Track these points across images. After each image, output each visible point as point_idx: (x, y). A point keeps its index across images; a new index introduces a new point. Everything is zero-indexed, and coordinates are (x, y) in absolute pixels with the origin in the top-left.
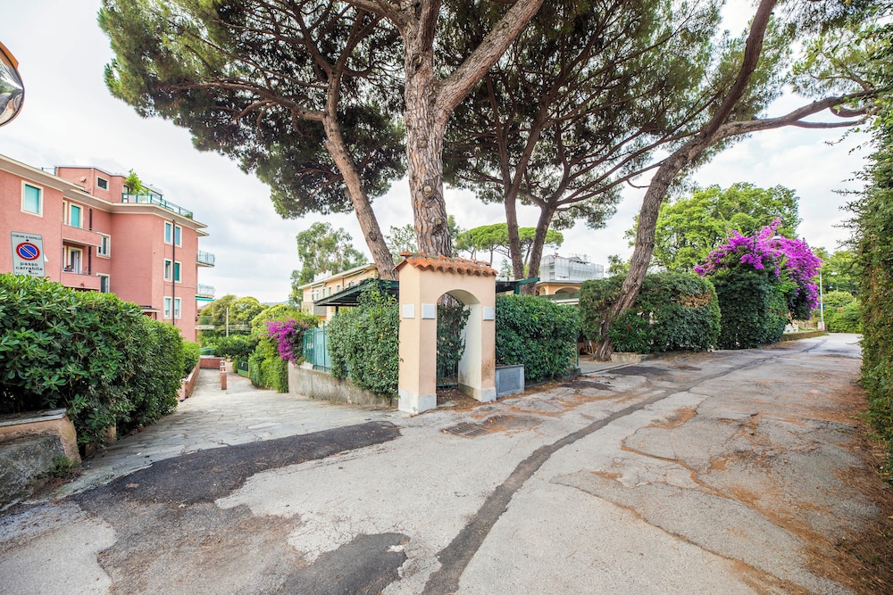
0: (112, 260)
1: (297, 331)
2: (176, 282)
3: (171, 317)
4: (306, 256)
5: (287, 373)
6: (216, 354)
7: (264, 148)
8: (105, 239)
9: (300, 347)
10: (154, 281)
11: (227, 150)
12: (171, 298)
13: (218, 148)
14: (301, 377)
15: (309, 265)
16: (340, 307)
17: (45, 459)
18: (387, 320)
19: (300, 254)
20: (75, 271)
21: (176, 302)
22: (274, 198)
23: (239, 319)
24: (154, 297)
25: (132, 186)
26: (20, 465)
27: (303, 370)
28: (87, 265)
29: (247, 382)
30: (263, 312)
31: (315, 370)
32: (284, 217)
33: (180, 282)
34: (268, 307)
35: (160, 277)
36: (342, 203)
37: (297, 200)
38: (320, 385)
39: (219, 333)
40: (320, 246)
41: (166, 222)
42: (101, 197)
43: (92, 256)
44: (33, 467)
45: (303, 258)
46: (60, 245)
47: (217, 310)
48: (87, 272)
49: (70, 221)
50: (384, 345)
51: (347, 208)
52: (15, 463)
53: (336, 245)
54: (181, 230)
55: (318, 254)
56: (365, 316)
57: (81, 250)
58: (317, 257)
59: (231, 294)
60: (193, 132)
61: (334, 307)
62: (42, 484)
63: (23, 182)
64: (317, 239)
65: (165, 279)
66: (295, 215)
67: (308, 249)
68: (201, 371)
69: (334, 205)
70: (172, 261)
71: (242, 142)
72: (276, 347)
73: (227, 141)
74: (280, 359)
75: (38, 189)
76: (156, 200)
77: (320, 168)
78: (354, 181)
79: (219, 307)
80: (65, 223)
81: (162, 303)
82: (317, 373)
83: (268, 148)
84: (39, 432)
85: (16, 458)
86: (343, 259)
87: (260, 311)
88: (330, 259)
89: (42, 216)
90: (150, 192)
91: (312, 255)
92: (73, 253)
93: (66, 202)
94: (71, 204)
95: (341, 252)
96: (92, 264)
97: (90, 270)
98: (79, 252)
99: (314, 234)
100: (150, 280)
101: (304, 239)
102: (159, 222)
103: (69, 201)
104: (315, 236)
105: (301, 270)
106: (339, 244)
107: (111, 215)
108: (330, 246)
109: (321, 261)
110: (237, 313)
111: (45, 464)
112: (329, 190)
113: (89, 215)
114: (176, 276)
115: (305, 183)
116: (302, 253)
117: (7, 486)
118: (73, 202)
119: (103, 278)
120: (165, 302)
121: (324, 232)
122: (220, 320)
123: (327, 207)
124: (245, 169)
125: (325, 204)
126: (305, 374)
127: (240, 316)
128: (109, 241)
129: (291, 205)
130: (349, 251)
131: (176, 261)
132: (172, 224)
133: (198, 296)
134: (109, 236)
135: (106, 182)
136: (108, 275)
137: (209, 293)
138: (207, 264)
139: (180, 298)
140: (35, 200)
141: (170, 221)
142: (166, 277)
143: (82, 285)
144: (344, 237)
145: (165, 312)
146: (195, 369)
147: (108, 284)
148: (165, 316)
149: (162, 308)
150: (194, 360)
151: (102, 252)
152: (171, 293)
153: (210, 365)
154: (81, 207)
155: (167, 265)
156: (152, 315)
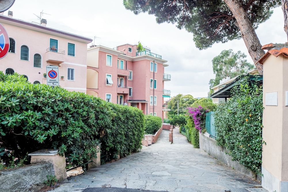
0: (133, 81)
1: (202, 113)
2: (155, 89)
3: (153, 105)
4: (217, 71)
5: (198, 137)
6: (171, 123)
7: (189, 13)
9: (204, 123)
10: (146, 89)
11: (171, 20)
12: (153, 96)
13: (167, 20)
14: (204, 141)
15: (219, 75)
16: (228, 99)
17: (42, 176)
18: (251, 107)
19: (214, 69)
20: (121, 87)
21: (155, 98)
22: (195, 39)
23: (184, 106)
24: (146, 96)
25: (139, 48)
26: (27, 178)
27: (205, 137)
28: (125, 84)
29: (184, 138)
31: (210, 138)
32: (200, 49)
33: (156, 89)
34: (197, 100)
35: (149, 87)
36: (235, 33)
37: (208, 37)
38: (213, 148)
39: (175, 112)
40: (226, 64)
41: (151, 62)
42: (130, 56)
43: (127, 80)
44: (34, 180)
45: (216, 72)
46: (117, 77)
47: (174, 101)
48: (125, 87)
50: (248, 128)
51: (239, 36)
52: (24, 177)
53: (236, 62)
54: (157, 65)
55: (224, 68)
56: (235, 104)
57: (123, 78)
58: (224, 70)
59: (180, 94)
60: (156, 15)
61: (224, 98)
62: (40, 188)
63: (107, 54)
64: (224, 60)
65: (151, 88)
66: (207, 47)
67: (219, 66)
68: (163, 130)
69: (230, 36)
70: (153, 79)
71: (178, 13)
72: (194, 122)
73: (171, 15)
74: (194, 128)
75: (111, 56)
76: (148, 53)
77: (221, 15)
78: (240, 14)
80: (119, 68)
81: (149, 99)
82: (211, 140)
83: (191, 12)
84: (47, 161)
85: (25, 174)
86: (240, 70)
87: (194, 101)
88: (232, 71)
89: (112, 66)
90: (146, 50)
91: (221, 69)
92: (121, 79)
93: (119, 60)
94: (121, 60)
95: (239, 66)
96: (127, 83)
97: (126, 86)
98: (123, 79)
99: (222, 57)
100: (145, 89)
101: (216, 61)
102: (148, 62)
103: (120, 59)
104: (223, 58)
105: (214, 79)
106: (238, 61)
107: (133, 62)
108: (232, 63)
109: (226, 72)
110: (183, 103)
111: (41, 179)
112: (227, 27)
113: (126, 64)
114: (155, 87)
115: (212, 27)
116: (215, 69)
117: (19, 188)
118: (121, 59)
119: (130, 89)
120: (151, 98)
121: (228, 55)
122: (176, 106)
123: (226, 38)
124: (179, 27)
125: (224, 36)
126: (206, 139)
128: (132, 73)
129: (204, 41)
130: (244, 64)
131: (155, 80)
132: (153, 62)
133: (164, 95)
134: (132, 71)
135: (131, 49)
136: (132, 88)
137: (169, 93)
138: (168, 80)
139: (156, 96)
140: (110, 60)
141: (153, 61)
142: (151, 87)
143: (123, 92)
144: (241, 56)
145: (150, 103)
146: (159, 130)
147: (132, 91)
148: (151, 105)
149: (149, 101)
150: (159, 126)
151: (130, 78)
152: (153, 94)
153: (167, 128)
154: (123, 61)
155: (151, 82)
156: (146, 104)
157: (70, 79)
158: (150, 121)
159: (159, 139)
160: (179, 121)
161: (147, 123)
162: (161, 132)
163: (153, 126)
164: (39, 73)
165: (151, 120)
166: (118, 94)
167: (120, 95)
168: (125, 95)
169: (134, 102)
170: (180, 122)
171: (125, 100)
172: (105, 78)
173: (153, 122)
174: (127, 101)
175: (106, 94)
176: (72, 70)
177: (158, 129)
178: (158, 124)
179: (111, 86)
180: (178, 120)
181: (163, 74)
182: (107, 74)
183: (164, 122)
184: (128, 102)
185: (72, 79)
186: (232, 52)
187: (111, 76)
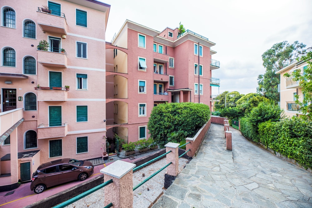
0: (174, 69)
2: (200, 75)
3: (198, 94)
6: (221, 115)
8: (172, 60)
10: (190, 75)
12: (198, 84)
21: (200, 86)
23: (231, 101)
24: (189, 83)
25: (181, 31)
28: (165, 72)
30: (242, 98)
33: (202, 75)
34: (244, 95)
35: (192, 73)
39: (222, 107)
41: (195, 44)
42: (171, 40)
43: (167, 67)
46: (153, 61)
47: (221, 98)
49: (158, 51)
54: (202, 48)
57: (163, 65)
59: (227, 91)
63: (139, 34)
68: (212, 125)
70: (198, 64)
75: (144, 37)
76: (191, 32)
79: (222, 96)
81: (194, 87)
87: (240, 97)
89: (145, 48)
92: (160, 67)
93: (156, 44)
94: (159, 45)
96: (167, 71)
97: (166, 74)
98: (162, 66)
100: (188, 75)
102: (191, 44)
103: (158, 43)
107: (174, 48)
110: (230, 99)
113: (165, 49)
114: (200, 73)
118: (159, 44)
119: (171, 78)
122: (223, 101)
127: (231, 100)
128: (173, 60)
131: (200, 65)
132: (198, 45)
133: (212, 83)
134: (174, 58)
135: (172, 34)
136: (174, 76)
137: (217, 82)
138: (216, 66)
139: (202, 84)
140: (143, 42)
141: (197, 43)
142: (195, 73)
143: (162, 79)
144: (298, 47)
145: (195, 92)
146: (205, 125)
147: (173, 80)
148: (197, 94)
149: (194, 89)
150: (205, 118)
151: (171, 66)
152: (198, 81)
153: (217, 122)
154: (163, 46)
155: (196, 67)
156: (189, 92)
157: (82, 56)
158: (189, 111)
159: (204, 141)
160: (228, 114)
161: (184, 113)
162: (209, 127)
163: (194, 118)
164: (32, 46)
165: (191, 108)
166: (155, 82)
167: (159, 84)
168: (165, 83)
169: (174, 91)
170: (231, 114)
171: (166, 89)
172: (137, 61)
173: (193, 111)
174: (167, 89)
175: (139, 80)
176: (85, 45)
177: (203, 124)
178: (202, 114)
179: (146, 71)
180: (228, 112)
181: (210, 60)
182: (139, 57)
183: (212, 114)
184: (168, 91)
185: (85, 56)
186: (287, 43)
187: (146, 60)
